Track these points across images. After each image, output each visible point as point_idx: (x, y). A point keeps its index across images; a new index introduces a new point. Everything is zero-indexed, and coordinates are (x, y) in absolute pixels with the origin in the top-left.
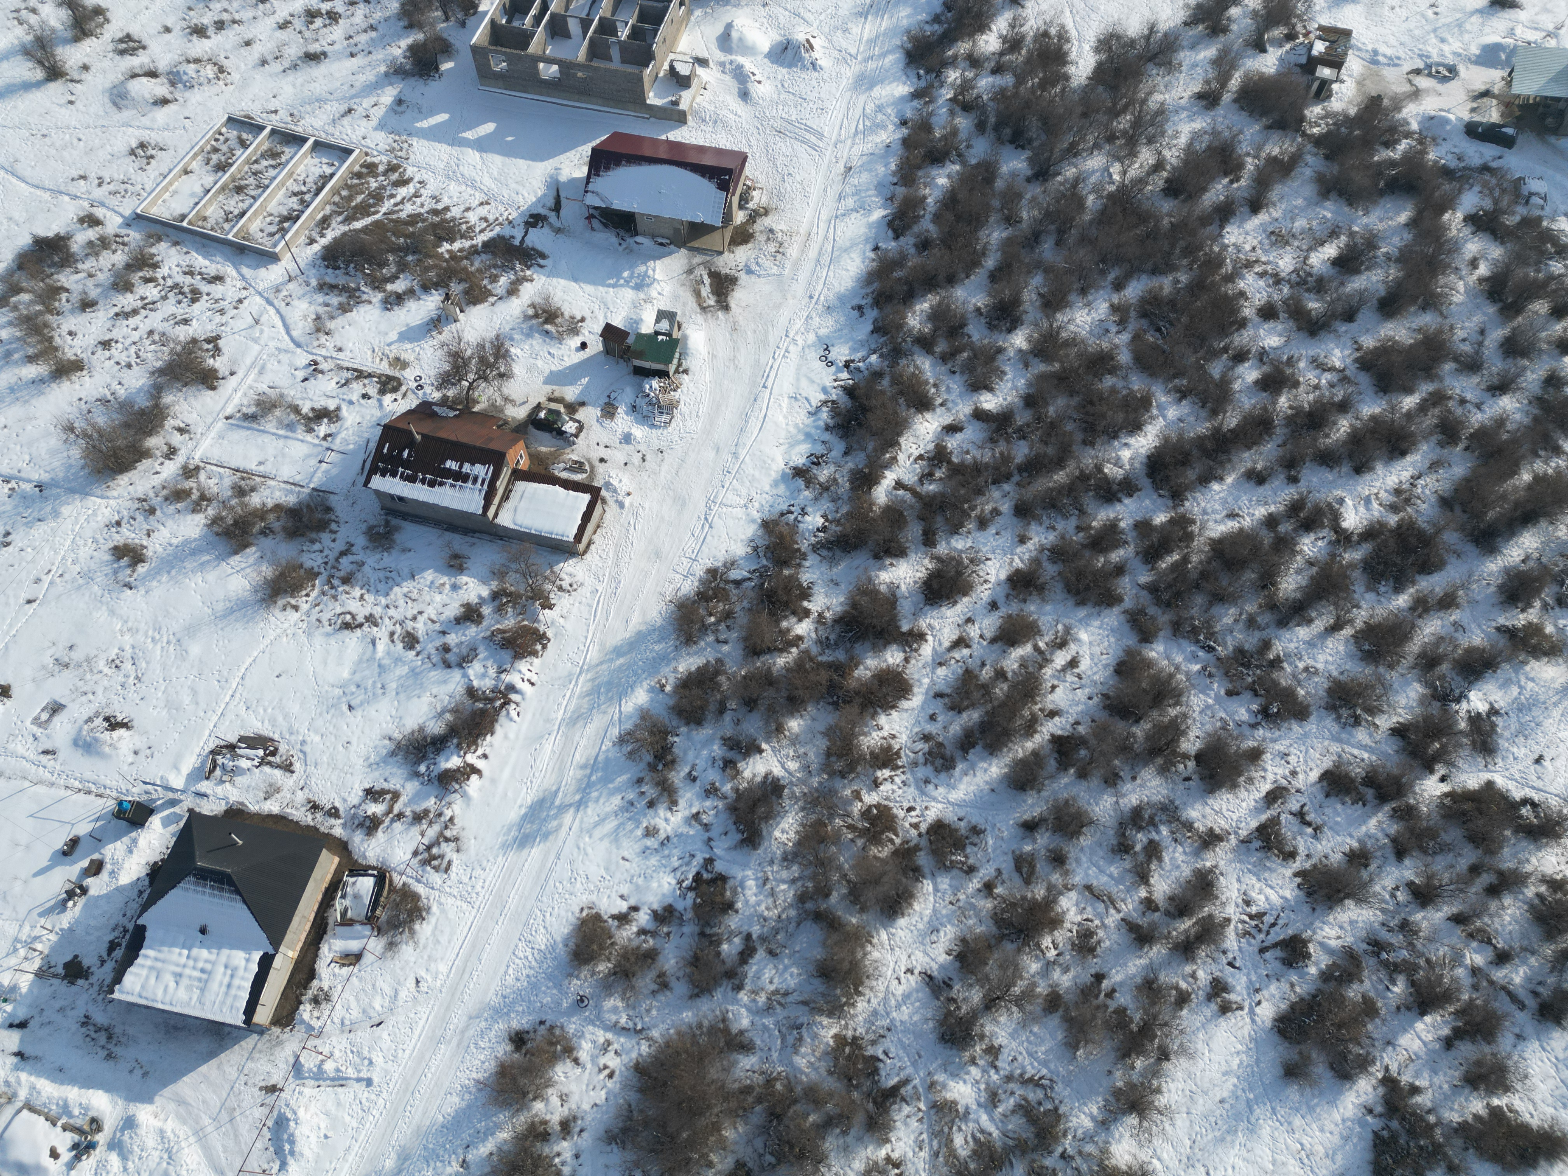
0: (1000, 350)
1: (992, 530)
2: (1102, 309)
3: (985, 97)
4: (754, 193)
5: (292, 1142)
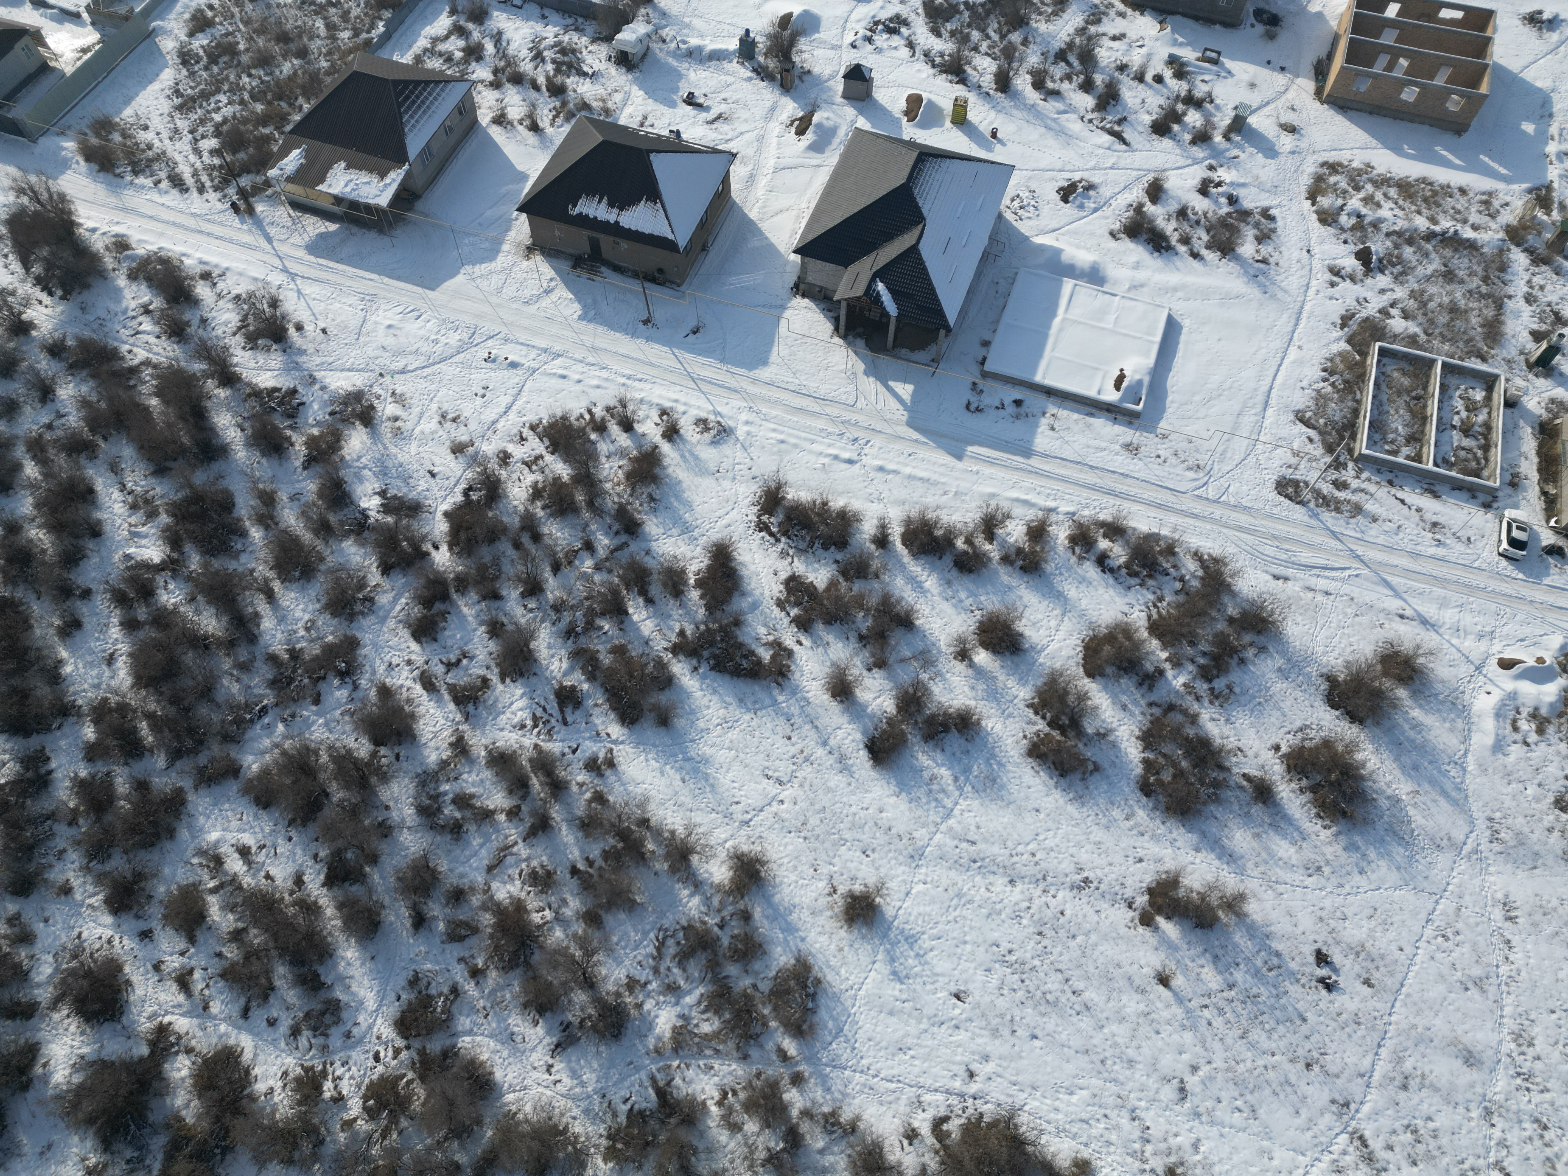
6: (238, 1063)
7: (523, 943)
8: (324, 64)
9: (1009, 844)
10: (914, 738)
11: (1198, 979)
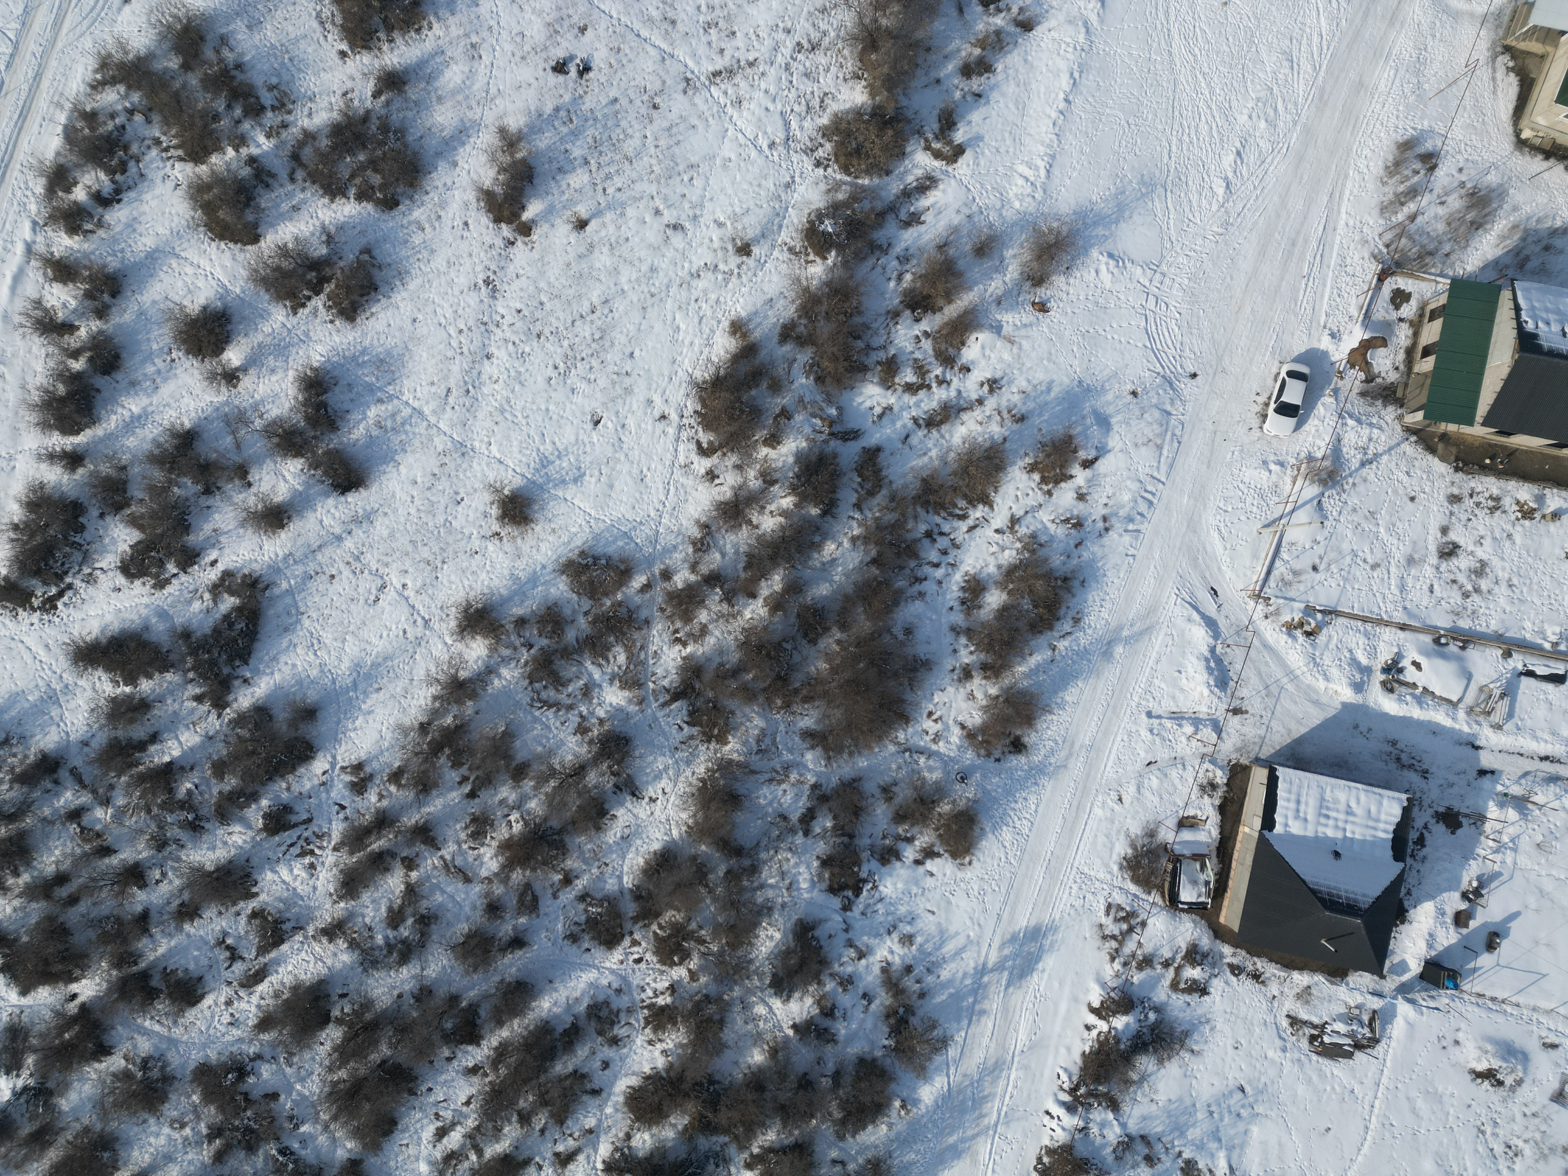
5: (1208, 668)
9: (450, 354)
10: (334, 441)
11: (579, 191)
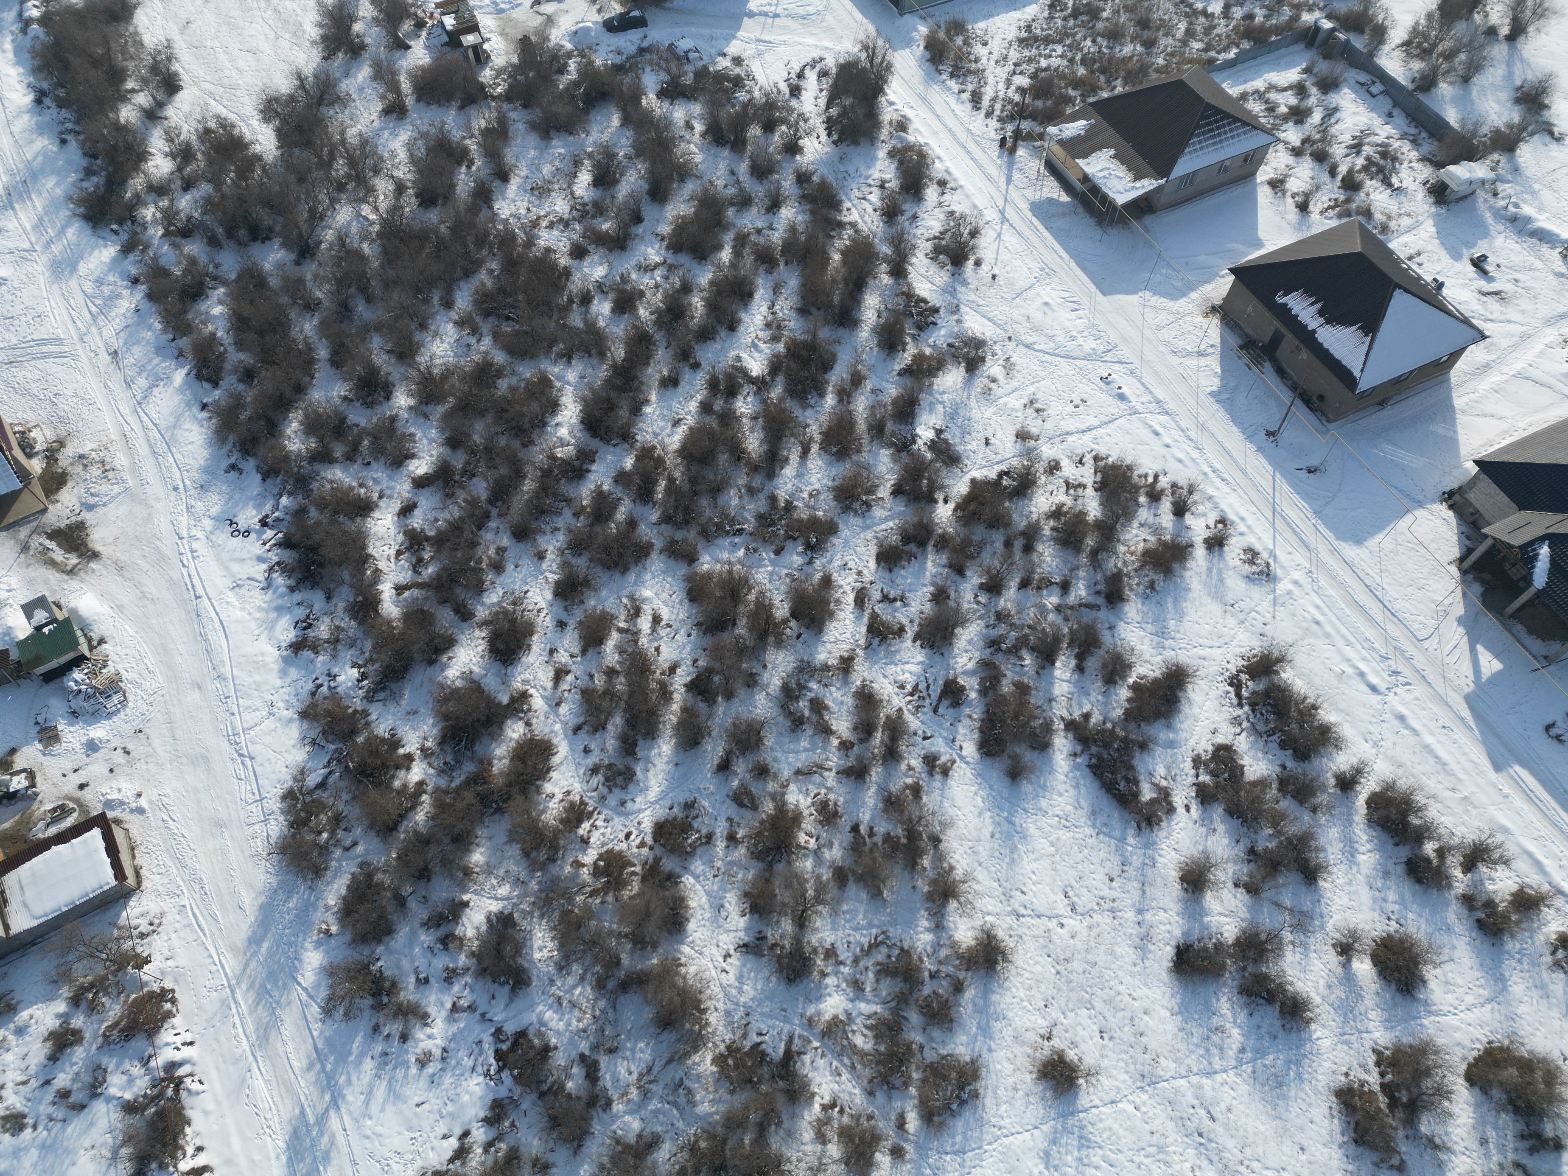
0: (393, 419)
1: (510, 567)
2: (450, 331)
3: (196, 215)
4: (33, 434)
6: (548, 759)
7: (779, 848)
8: (1161, 61)
